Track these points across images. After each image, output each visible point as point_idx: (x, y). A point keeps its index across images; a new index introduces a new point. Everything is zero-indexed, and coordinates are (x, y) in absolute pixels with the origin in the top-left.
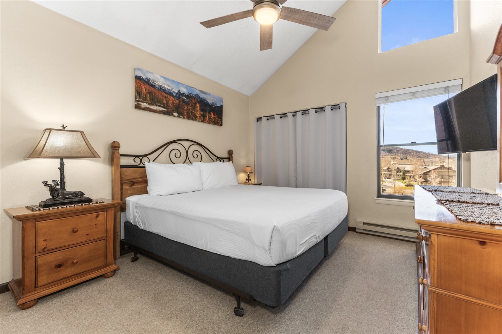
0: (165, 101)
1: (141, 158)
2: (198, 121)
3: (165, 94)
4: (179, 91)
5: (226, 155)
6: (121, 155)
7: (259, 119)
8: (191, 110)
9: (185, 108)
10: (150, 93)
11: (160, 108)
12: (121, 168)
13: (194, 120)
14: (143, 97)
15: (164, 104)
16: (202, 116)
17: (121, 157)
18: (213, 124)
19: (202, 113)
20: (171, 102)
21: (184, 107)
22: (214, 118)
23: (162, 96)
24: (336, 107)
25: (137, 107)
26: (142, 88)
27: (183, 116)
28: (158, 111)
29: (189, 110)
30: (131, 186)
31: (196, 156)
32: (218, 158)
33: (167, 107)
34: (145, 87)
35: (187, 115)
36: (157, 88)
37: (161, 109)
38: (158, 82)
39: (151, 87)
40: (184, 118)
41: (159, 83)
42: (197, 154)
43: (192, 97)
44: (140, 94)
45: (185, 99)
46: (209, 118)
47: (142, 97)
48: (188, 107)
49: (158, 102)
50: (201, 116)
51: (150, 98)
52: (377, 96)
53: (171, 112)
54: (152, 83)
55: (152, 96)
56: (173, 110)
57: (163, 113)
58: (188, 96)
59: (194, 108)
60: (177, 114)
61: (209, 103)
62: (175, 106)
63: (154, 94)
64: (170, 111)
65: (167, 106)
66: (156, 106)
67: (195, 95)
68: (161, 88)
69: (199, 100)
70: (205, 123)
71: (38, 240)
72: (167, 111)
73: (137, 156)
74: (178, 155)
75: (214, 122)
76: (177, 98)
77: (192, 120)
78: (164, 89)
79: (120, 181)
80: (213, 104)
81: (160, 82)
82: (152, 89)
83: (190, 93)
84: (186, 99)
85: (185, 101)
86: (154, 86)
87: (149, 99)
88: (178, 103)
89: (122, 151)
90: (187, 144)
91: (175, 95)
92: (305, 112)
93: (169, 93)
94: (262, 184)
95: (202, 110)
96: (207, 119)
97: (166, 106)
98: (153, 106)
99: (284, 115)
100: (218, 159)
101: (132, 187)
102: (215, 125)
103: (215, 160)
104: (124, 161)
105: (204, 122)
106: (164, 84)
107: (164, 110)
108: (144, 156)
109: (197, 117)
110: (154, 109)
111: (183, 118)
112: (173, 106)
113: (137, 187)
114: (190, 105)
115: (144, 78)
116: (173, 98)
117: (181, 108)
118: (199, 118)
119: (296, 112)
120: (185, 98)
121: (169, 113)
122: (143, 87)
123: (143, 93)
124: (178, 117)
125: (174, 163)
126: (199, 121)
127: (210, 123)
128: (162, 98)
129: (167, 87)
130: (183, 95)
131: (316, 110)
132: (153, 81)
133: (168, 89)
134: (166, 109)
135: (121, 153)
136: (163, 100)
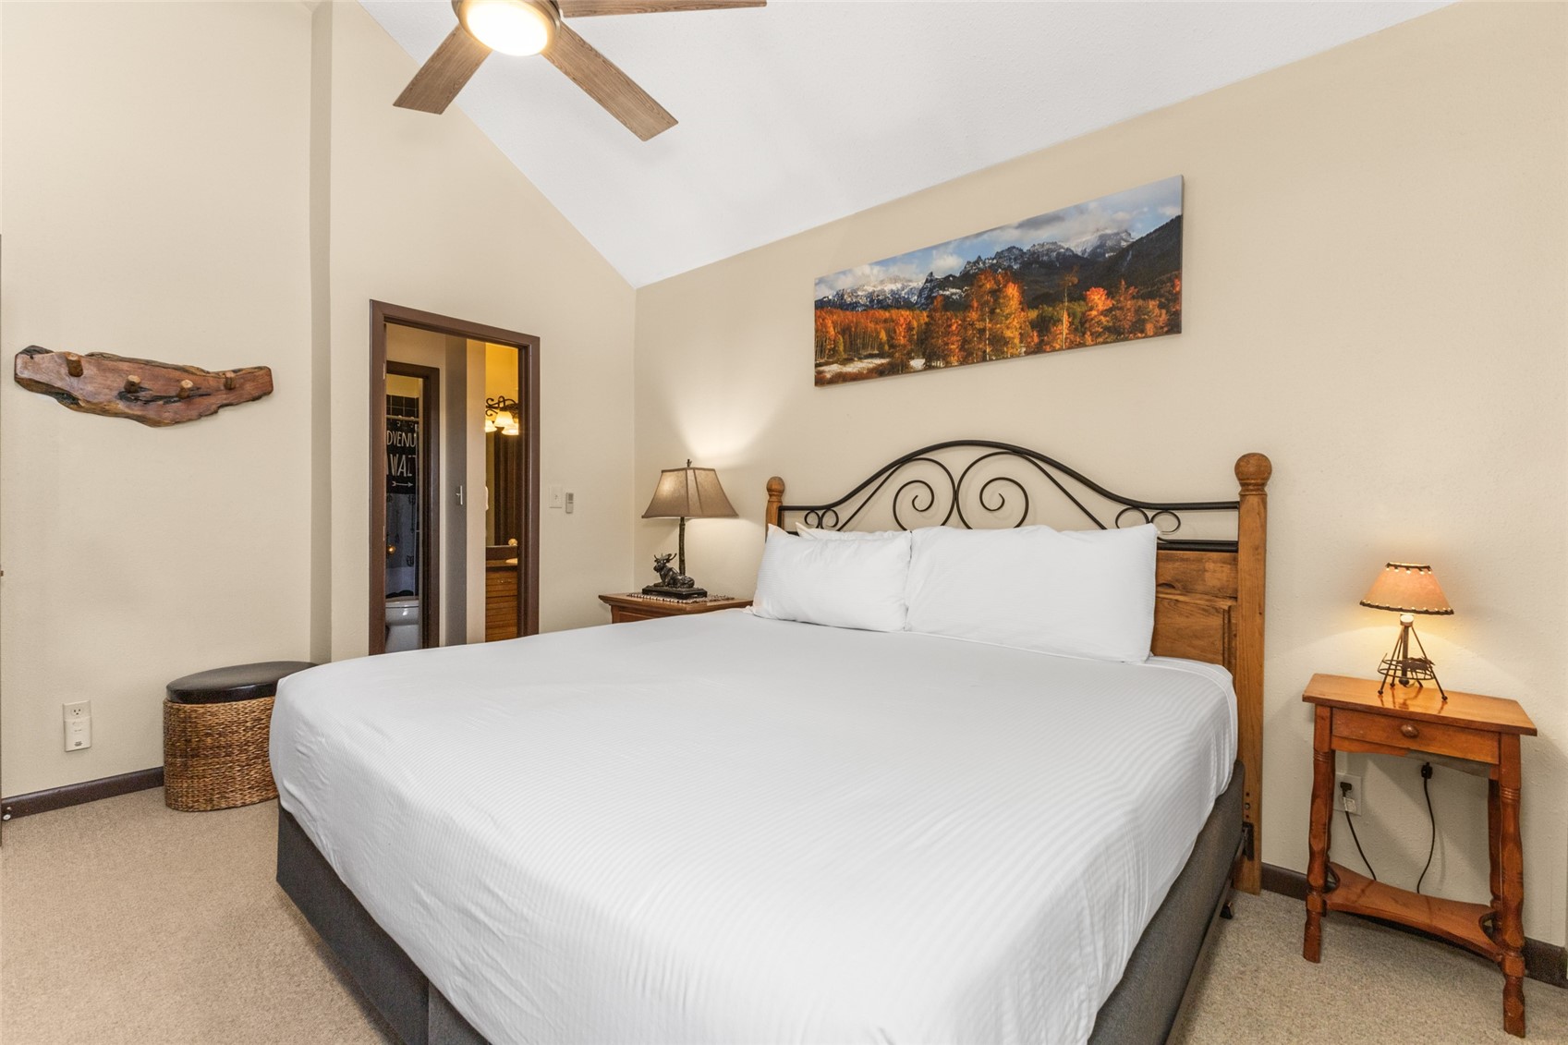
0: (883, 336)
1: (820, 513)
2: (1012, 356)
3: (883, 312)
4: (930, 279)
8: (979, 325)
9: (954, 328)
10: (844, 330)
11: (869, 360)
13: (991, 360)
14: (830, 350)
15: (881, 346)
16: (1033, 328)
18: (1105, 342)
19: (1033, 314)
20: (901, 330)
21: (950, 326)
22: (1106, 313)
23: (877, 323)
25: (820, 381)
26: (826, 327)
27: (944, 359)
28: (865, 372)
29: (969, 327)
31: (994, 504)
32: (1137, 505)
33: (891, 350)
34: (833, 322)
35: (960, 350)
36: (863, 305)
37: (871, 366)
38: (865, 287)
39: (848, 313)
40: (948, 365)
41: (868, 288)
42: (1001, 495)
43: (982, 271)
44: (822, 346)
45: (953, 294)
46: (1077, 321)
47: (827, 352)
48: (964, 320)
49: (865, 346)
50: (1029, 329)
51: (845, 346)
53: (902, 361)
54: (849, 299)
55: (850, 335)
56: (909, 353)
57: (880, 372)
58: (967, 278)
59: (992, 312)
60: (923, 361)
61: (1078, 251)
62: (915, 337)
63: (853, 330)
64: (899, 360)
65: (892, 346)
66: (860, 359)
67: (999, 255)
68: (872, 301)
69: (1016, 267)
70: (1054, 350)
72: (889, 363)
73: (812, 509)
74: (922, 504)
75: (1107, 329)
76: (923, 304)
77: (984, 360)
78: (880, 298)
80: (1101, 246)
82: (849, 317)
83: (973, 259)
84: (955, 294)
85: (954, 301)
86: (853, 306)
87: (841, 348)
88: (927, 320)
91: (914, 299)
93: (898, 302)
95: (1029, 302)
96: (1065, 331)
97: (886, 347)
98: (852, 365)
100: (1131, 513)
102: (1116, 341)
103: (1108, 517)
105: (1045, 352)
106: (882, 282)
107: (881, 365)
108: (828, 508)
109: (1006, 343)
110: (853, 371)
111: (945, 367)
112: (910, 340)
114: (976, 305)
115: (830, 297)
116: (908, 313)
117: (938, 332)
118: (1017, 341)
120: (954, 290)
121: (897, 368)
122: (829, 324)
123: (828, 339)
124: (928, 367)
125: (969, 528)
126: (1019, 356)
127: (1082, 345)
128: (876, 329)
129: (889, 287)
130: (948, 281)
132: (853, 293)
133: (892, 291)
134: (888, 356)
136: (878, 333)
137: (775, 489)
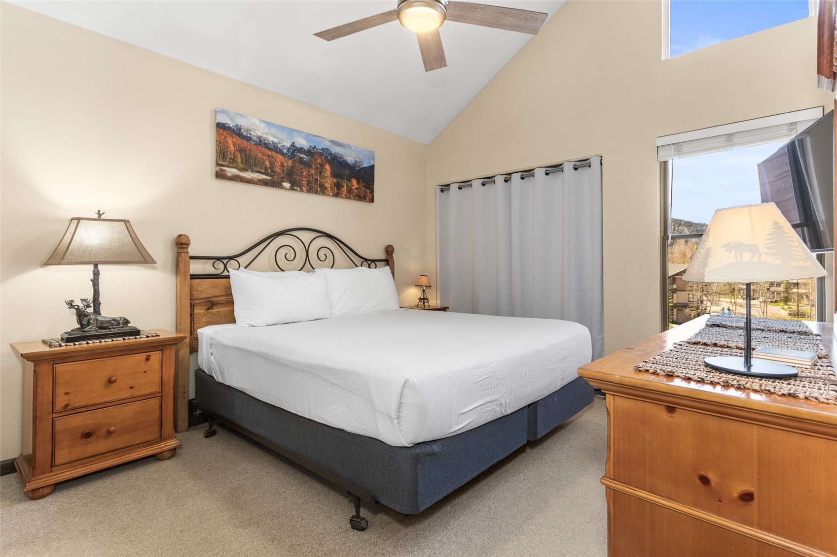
0: (267, 163)
1: (225, 261)
2: (328, 195)
3: (267, 151)
4: (293, 145)
5: (382, 255)
6: (192, 258)
7: (445, 188)
8: (315, 177)
9: (304, 174)
10: (242, 151)
11: (259, 174)
12: (191, 279)
13: (320, 194)
14: (230, 159)
15: (266, 168)
16: (335, 186)
17: (191, 260)
18: (356, 200)
19: (335, 180)
20: (278, 164)
21: (303, 172)
22: (357, 189)
23: (263, 155)
24: (582, 164)
25: (220, 175)
26: (227, 143)
27: (300, 187)
28: (256, 180)
29: (311, 176)
30: (208, 309)
31: (323, 258)
32: (366, 260)
33: (272, 173)
34: (232, 142)
35: (307, 185)
36: (254, 141)
37: (260, 178)
38: (256, 131)
39: (244, 141)
40: (301, 190)
41: (258, 133)
42: (325, 254)
43: (316, 153)
44: (224, 154)
45: (304, 157)
46: (349, 189)
47: (228, 159)
48: (309, 172)
49: (255, 165)
50: (334, 186)
51: (242, 160)
52: (660, 142)
53: (278, 181)
54: (245, 133)
55: (246, 155)
56: (282, 178)
57: (265, 183)
58: (310, 152)
59: (320, 173)
60: (290, 185)
61: (349, 162)
62: (286, 171)
63: (248, 152)
64: (277, 180)
65: (272, 171)
66: (252, 171)
67: (323, 149)
68: (260, 141)
69: (329, 158)
70: (342, 197)
71: (57, 392)
72: (270, 180)
73: (219, 259)
74: (291, 256)
75: (357, 195)
76: (289, 156)
77: (317, 193)
78: (266, 142)
79: (189, 300)
80: (355, 164)
81: (259, 130)
82: (245, 143)
83: (313, 146)
84: (305, 158)
85: (304, 161)
86: (249, 139)
87: (239, 160)
88: (291, 165)
89: (193, 250)
90: (306, 237)
91: (285, 151)
92: (527, 174)
93: (275, 148)
94: (448, 308)
95: (334, 175)
96: (345, 191)
97: (269, 171)
98: (247, 173)
99: (488, 180)
100: (365, 263)
101: (210, 311)
102: (359, 200)
103: (358, 264)
104: (196, 267)
105: (339, 197)
106: (267, 134)
107: (267, 179)
108: (231, 258)
109: (326, 189)
110: (249, 177)
111: (300, 191)
112: (283, 171)
113: (219, 312)
114: (314, 167)
115: (231, 125)
116: (282, 157)
117: (297, 173)
118: (329, 189)
119: (510, 174)
120: (304, 156)
121: (274, 184)
122: (230, 142)
123: (230, 151)
124: (292, 189)
125: (283, 271)
126: (330, 195)
127: (350, 198)
128: (263, 158)
129: (271, 139)
130: (301, 150)
131: (547, 170)
132: (248, 130)
133: (273, 141)
134: (271, 176)
135: (190, 254)
136: (264, 162)
137: (181, 244)
